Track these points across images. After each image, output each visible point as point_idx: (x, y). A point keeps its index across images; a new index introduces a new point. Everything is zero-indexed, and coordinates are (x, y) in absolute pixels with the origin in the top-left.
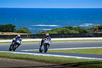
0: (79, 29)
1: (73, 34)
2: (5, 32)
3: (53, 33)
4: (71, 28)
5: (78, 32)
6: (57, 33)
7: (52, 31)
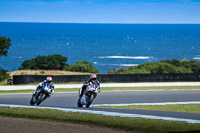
0: (192, 64)
1: (180, 74)
2: (47, 69)
3: (140, 72)
4: (176, 63)
5: (190, 71)
6: (149, 72)
7: (139, 67)
